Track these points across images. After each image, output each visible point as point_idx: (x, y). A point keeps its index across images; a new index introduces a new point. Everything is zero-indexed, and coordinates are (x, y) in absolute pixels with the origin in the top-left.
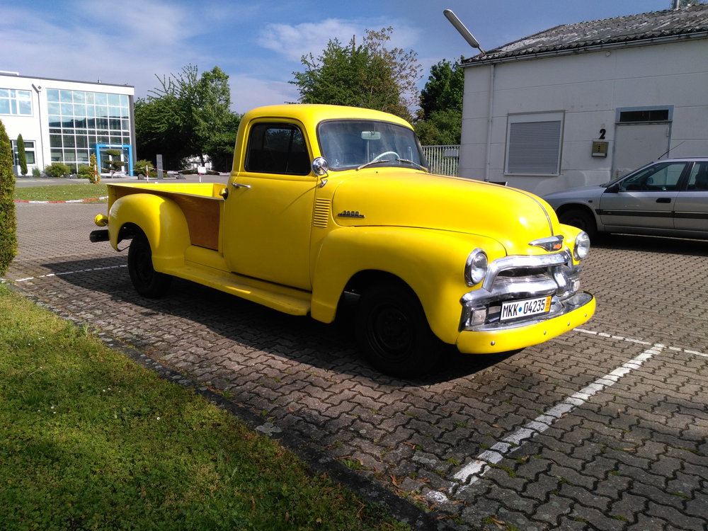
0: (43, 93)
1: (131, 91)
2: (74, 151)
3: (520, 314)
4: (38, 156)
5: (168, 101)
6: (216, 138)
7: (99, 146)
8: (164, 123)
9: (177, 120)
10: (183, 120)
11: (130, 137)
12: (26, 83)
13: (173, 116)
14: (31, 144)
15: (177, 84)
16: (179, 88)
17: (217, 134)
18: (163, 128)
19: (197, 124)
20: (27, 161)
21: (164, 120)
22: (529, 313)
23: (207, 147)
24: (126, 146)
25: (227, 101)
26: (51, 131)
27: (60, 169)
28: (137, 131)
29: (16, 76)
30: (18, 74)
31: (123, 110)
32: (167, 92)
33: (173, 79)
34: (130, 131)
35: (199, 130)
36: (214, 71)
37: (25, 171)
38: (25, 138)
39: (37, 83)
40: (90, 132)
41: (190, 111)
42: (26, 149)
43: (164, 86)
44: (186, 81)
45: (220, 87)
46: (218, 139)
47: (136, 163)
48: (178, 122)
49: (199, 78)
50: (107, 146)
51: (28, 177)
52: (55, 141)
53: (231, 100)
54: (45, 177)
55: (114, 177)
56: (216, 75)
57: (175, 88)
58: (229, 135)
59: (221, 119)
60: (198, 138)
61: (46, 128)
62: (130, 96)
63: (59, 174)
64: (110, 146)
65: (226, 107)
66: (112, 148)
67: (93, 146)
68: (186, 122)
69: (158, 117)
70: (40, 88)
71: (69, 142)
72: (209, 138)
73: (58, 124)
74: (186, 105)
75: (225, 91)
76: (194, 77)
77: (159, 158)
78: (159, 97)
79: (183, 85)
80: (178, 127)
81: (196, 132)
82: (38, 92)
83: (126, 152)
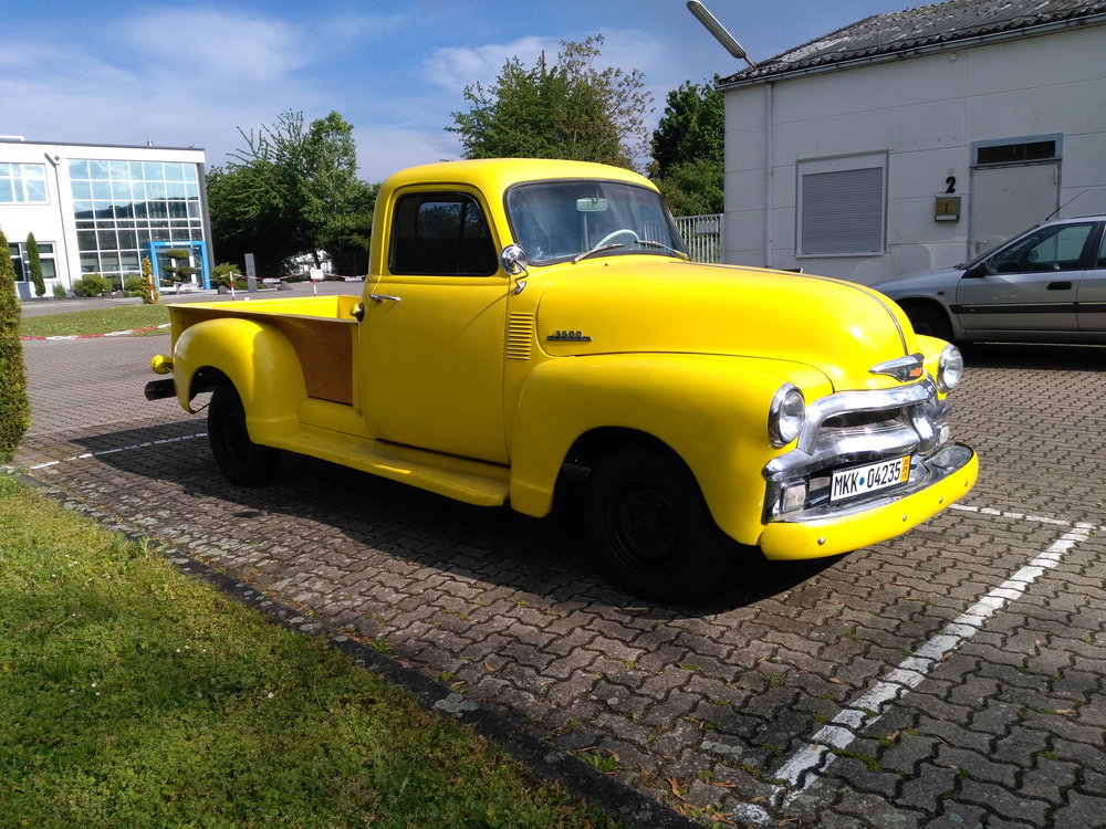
0: (64, 167)
1: (199, 157)
2: (115, 255)
3: (863, 489)
4: (60, 266)
5: (258, 170)
6: (336, 222)
7: (154, 244)
8: (254, 203)
9: (275, 198)
10: (284, 197)
11: (202, 228)
12: (36, 153)
13: (267, 192)
14: (49, 248)
15: (271, 141)
16: (274, 147)
17: (339, 217)
18: (254, 211)
19: (305, 201)
20: (44, 274)
21: (254, 200)
22: (876, 487)
23: (323, 239)
24: (197, 243)
25: (352, 164)
26: (79, 225)
27: (95, 285)
28: (213, 219)
29: (20, 142)
30: (22, 139)
31: (189, 187)
32: (255, 155)
33: (265, 135)
34: (201, 220)
35: (310, 212)
36: (332, 118)
37: (41, 290)
38: (39, 239)
39: (53, 151)
40: (140, 225)
41: (294, 182)
42: (42, 256)
43: (251, 145)
44: (286, 136)
45: (340, 143)
46: (339, 224)
47: (214, 268)
48: (276, 202)
49: (306, 130)
50: (167, 244)
51: (47, 299)
52: (86, 241)
53: (358, 163)
54: (72, 298)
55: (181, 293)
56: (334, 124)
57: (269, 148)
58: (357, 218)
59: (342, 193)
60: (308, 225)
61: (71, 222)
62: (198, 164)
63: (93, 292)
64: (172, 244)
65: (350, 174)
66: (175, 247)
67: (146, 245)
68: (289, 201)
69: (245, 194)
70: (57, 158)
71: (108, 241)
72: (325, 223)
73: (89, 214)
74: (287, 175)
75: (347, 151)
76: (297, 130)
77: (249, 259)
78: (245, 164)
79: (281, 142)
80: (275, 209)
81: (306, 215)
82: (54, 165)
83: (198, 253)
